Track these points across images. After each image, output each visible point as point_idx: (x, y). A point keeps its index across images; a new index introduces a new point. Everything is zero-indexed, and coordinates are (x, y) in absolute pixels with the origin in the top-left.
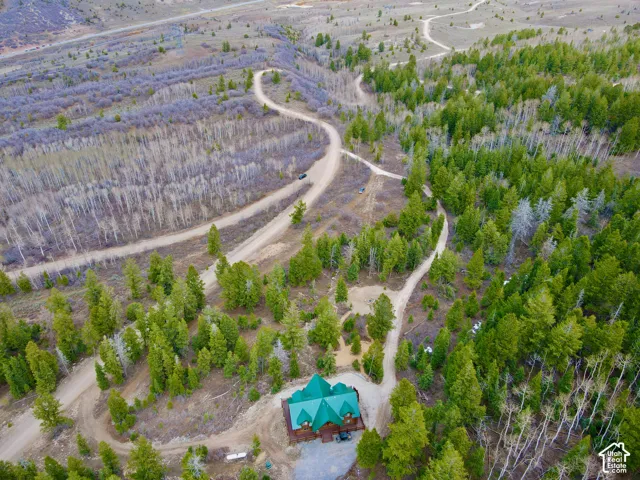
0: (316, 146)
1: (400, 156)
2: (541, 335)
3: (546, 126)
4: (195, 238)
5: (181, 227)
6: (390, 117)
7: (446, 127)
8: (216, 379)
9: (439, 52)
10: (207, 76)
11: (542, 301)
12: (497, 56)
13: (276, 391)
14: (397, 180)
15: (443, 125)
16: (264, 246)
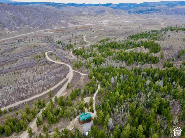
0: (67, 70)
1: (86, 70)
2: (118, 98)
3: (114, 61)
4: (44, 94)
5: (40, 93)
6: (82, 61)
7: (95, 63)
8: (62, 119)
9: (89, 44)
10: (32, 55)
11: (117, 93)
12: (102, 45)
13: (75, 118)
14: (87, 76)
15: (94, 62)
16: (62, 93)
